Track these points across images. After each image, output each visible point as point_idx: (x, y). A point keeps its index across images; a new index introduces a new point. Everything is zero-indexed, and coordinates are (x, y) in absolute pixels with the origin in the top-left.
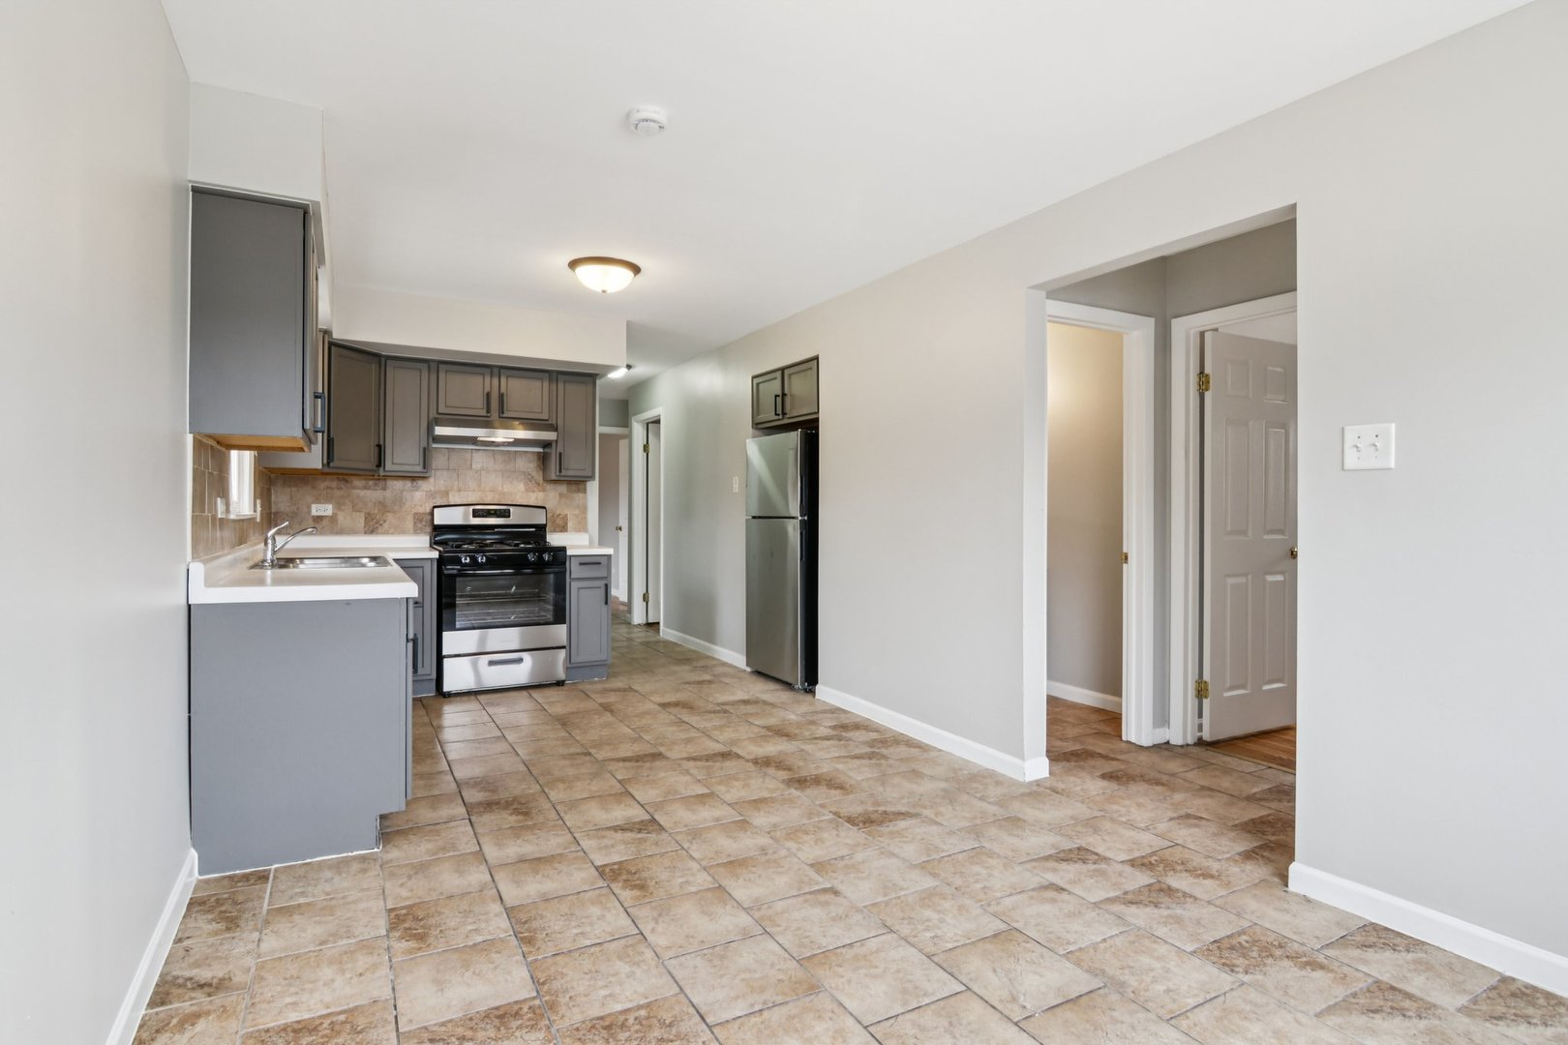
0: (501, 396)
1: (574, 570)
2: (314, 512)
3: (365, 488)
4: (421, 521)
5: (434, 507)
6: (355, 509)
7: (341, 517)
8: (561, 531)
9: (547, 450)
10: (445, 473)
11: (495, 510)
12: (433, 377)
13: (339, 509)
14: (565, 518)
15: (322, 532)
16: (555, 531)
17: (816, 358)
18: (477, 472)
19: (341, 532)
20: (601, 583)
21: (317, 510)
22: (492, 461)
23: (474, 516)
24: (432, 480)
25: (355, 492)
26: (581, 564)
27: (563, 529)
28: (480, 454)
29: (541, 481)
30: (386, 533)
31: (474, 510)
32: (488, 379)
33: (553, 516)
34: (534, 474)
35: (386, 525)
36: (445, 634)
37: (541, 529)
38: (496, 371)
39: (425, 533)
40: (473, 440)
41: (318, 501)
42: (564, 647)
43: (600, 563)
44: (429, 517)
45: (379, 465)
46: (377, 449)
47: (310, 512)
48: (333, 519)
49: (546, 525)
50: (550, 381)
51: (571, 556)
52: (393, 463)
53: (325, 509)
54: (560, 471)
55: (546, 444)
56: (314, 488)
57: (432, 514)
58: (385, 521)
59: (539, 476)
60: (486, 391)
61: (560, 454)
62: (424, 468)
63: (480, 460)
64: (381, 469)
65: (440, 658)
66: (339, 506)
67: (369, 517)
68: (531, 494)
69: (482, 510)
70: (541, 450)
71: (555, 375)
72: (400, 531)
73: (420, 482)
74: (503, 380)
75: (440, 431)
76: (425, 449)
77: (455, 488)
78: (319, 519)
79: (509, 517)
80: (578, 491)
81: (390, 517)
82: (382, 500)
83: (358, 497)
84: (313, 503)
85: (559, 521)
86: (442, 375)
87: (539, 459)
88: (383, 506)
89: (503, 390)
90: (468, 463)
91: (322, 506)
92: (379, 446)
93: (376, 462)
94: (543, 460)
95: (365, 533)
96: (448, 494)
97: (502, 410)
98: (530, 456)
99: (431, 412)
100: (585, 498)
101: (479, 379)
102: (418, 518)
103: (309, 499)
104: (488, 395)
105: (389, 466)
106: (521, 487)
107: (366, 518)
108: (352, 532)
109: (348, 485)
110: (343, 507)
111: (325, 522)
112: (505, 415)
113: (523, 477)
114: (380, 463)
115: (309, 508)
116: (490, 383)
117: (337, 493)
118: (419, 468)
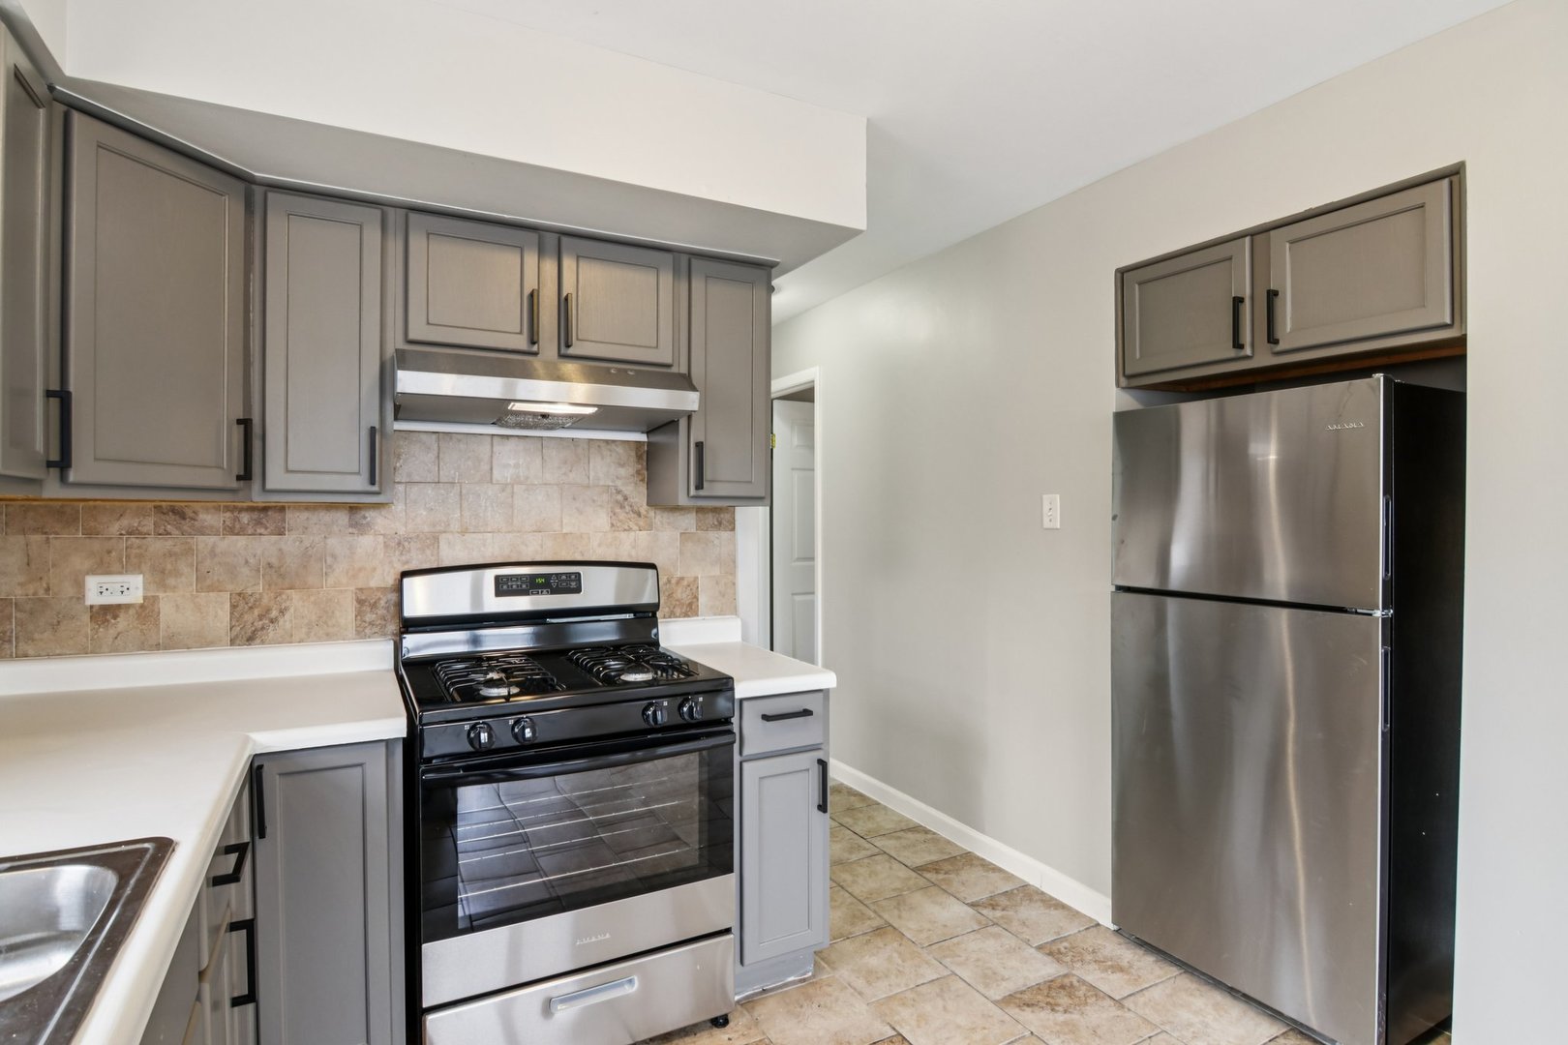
0: (564, 304)
1: (754, 734)
2: (93, 598)
3: (231, 531)
4: (374, 606)
5: (405, 574)
6: (206, 583)
7: (166, 609)
8: (686, 615)
9: (657, 438)
10: (430, 491)
11: (547, 576)
12: (395, 247)
13: (162, 585)
14: (693, 587)
15: (118, 648)
16: (672, 615)
17: (1454, 175)
18: (504, 487)
19: (171, 643)
20: (808, 760)
21: (99, 590)
22: (538, 461)
23: (499, 593)
24: (399, 507)
25: (204, 542)
26: (766, 718)
27: (690, 610)
28: (511, 444)
29: (644, 508)
30: (287, 639)
31: (498, 579)
32: (531, 259)
33: (669, 581)
34: (628, 490)
35: (286, 622)
36: (429, 949)
37: (645, 616)
38: (551, 240)
39: (384, 635)
40: (495, 411)
41: (103, 566)
42: (727, 931)
43: (807, 713)
44: (393, 597)
45: (246, 476)
46: (238, 432)
47: (80, 597)
48: (146, 611)
49: (657, 606)
50: (676, 272)
51: (741, 701)
52: (287, 471)
53: (130, 588)
54: (699, 486)
55: (661, 424)
56: (90, 533)
57: (399, 589)
58: (282, 612)
59: (638, 495)
60: (527, 292)
61: (700, 446)
62: (372, 482)
63: (511, 459)
64: (256, 485)
65: (415, 1014)
66: (160, 576)
67: (241, 603)
68: (623, 535)
69: (518, 577)
70: (643, 438)
71: (684, 259)
72: (322, 630)
73: (370, 514)
74: (569, 263)
75: (410, 382)
76: (373, 430)
77: (455, 526)
78: (106, 613)
79: (578, 590)
80: (719, 526)
81: (296, 600)
82: (274, 561)
83: (213, 554)
84: (93, 572)
85: (681, 594)
86: (417, 243)
87: (639, 457)
88: (280, 576)
89: (568, 288)
90: (485, 467)
91: (114, 581)
92: (245, 423)
93: (238, 468)
94: (650, 460)
95: (233, 642)
96: (436, 539)
97: (565, 338)
98: (620, 450)
99: (390, 335)
100: (733, 542)
101: (511, 258)
102: (364, 602)
103: (78, 562)
104: (533, 296)
105: (276, 478)
106: (602, 520)
107: (234, 607)
108: (201, 641)
109: (186, 526)
110: (171, 581)
111: (123, 622)
112: (571, 351)
113: (605, 497)
114: (248, 470)
115: (80, 585)
116: (539, 271)
117: (157, 546)
118: (360, 483)
